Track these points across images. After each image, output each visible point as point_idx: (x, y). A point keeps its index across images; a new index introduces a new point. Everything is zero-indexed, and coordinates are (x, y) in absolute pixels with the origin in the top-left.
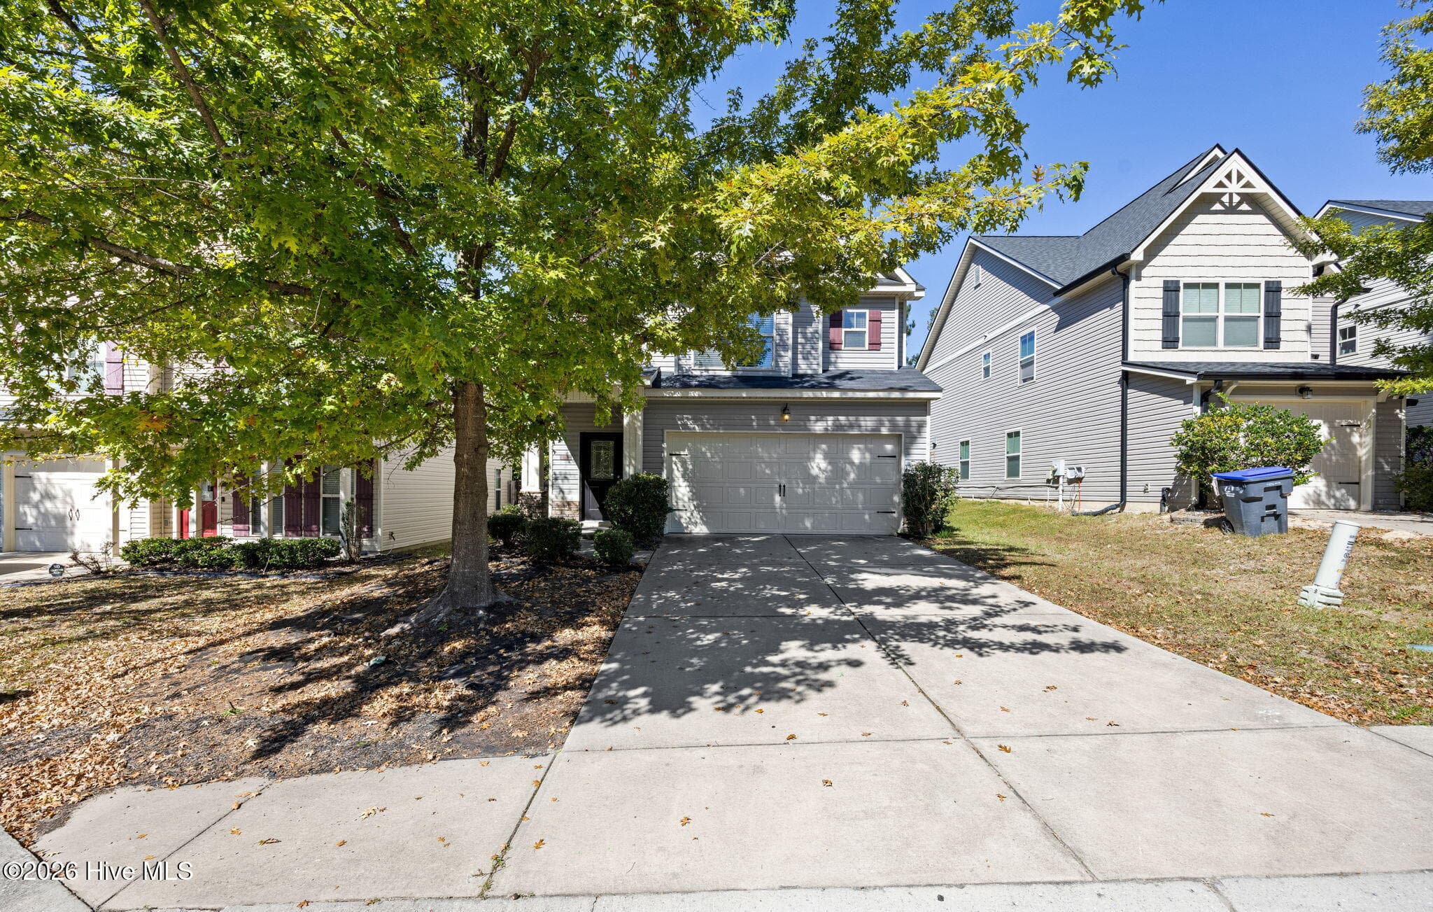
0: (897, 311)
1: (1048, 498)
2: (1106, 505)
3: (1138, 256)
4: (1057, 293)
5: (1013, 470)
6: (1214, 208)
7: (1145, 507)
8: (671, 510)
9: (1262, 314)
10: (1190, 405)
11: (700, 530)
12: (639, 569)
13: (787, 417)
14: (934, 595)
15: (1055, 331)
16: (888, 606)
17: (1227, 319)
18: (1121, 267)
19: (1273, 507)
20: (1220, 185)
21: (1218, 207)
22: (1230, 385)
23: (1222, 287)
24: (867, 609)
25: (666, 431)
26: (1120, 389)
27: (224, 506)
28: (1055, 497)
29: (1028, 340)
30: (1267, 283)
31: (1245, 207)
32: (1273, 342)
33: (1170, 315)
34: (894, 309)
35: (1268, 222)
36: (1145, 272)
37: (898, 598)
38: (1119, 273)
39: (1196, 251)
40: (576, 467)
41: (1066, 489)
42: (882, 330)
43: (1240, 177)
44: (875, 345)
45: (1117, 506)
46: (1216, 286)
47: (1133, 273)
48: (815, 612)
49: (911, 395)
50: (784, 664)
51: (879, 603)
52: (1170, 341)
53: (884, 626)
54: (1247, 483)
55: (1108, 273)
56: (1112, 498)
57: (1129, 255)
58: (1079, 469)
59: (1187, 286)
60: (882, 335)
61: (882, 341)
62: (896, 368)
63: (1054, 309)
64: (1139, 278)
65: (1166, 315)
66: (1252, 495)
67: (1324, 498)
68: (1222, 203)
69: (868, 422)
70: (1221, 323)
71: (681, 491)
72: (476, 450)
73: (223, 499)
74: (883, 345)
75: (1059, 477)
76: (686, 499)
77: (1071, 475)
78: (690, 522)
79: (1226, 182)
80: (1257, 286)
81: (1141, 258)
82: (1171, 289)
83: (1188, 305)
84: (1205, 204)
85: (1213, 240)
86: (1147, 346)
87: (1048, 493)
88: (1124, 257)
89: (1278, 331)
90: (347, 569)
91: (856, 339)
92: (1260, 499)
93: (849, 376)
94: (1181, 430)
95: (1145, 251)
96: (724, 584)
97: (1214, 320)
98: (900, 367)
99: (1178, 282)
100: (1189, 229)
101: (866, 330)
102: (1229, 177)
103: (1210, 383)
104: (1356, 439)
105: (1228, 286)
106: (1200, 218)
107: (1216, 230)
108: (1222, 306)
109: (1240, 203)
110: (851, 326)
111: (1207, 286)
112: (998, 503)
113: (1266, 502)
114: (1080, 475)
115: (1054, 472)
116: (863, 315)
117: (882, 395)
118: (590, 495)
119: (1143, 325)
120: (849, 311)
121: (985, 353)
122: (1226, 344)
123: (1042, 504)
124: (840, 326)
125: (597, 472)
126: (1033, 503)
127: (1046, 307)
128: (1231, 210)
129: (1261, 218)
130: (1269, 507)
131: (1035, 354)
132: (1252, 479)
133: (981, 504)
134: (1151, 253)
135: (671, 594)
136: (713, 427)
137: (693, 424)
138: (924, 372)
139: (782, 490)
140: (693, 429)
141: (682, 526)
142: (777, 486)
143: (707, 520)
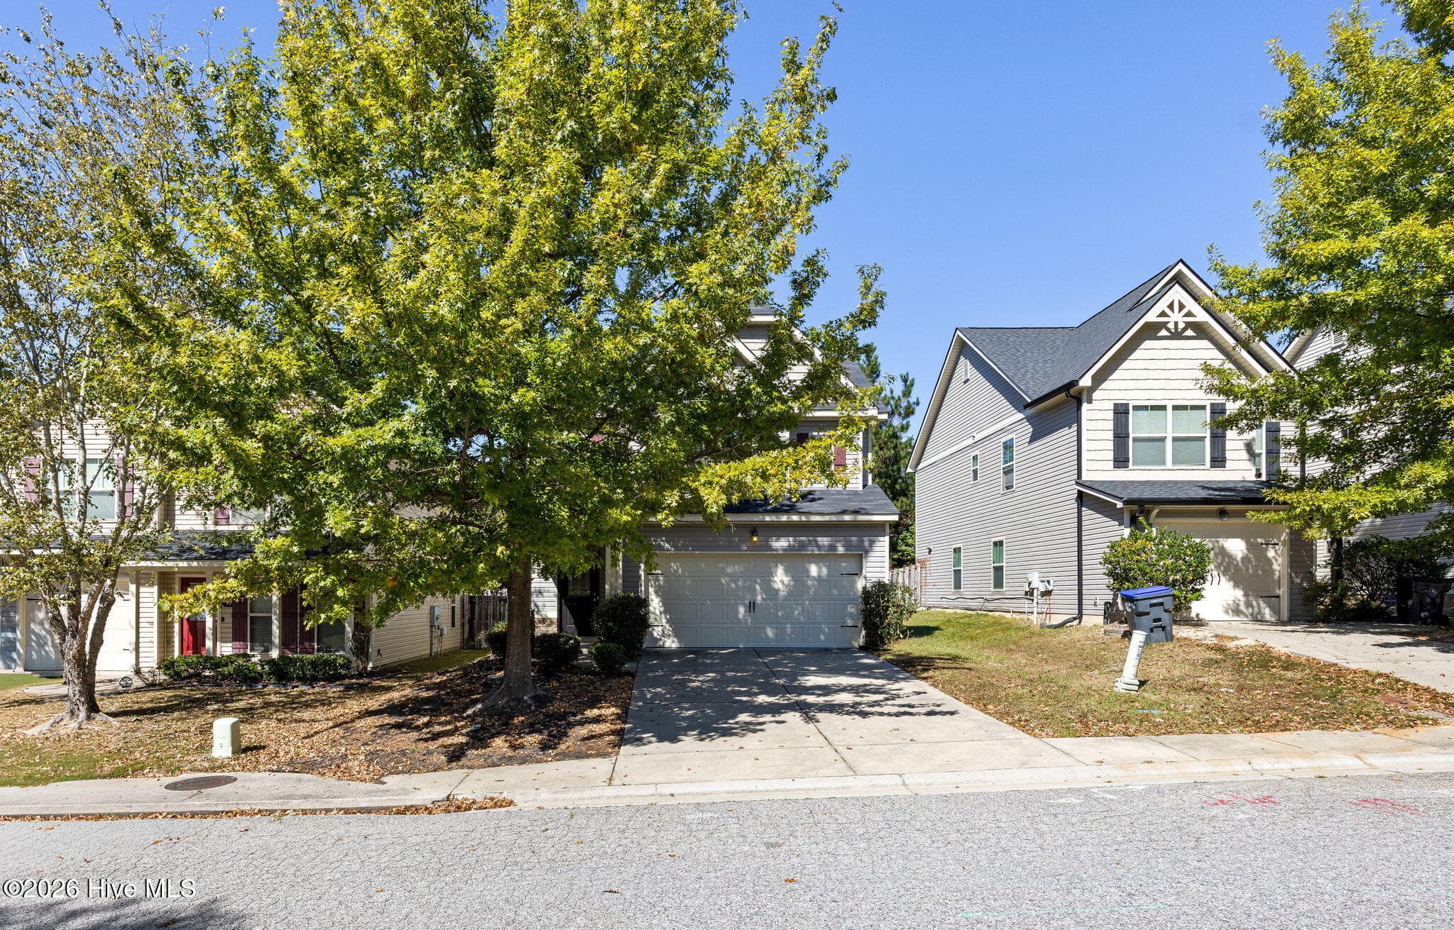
1: (1027, 610)
2: (1067, 617)
3: (1086, 382)
4: (1027, 406)
5: (998, 583)
6: (1159, 334)
7: (1094, 619)
8: (650, 626)
9: (1208, 434)
10: (1122, 527)
11: (671, 643)
12: (632, 675)
13: (755, 539)
14: (855, 690)
15: (1031, 442)
16: (819, 695)
17: (1175, 439)
18: (1072, 391)
19: (1159, 620)
20: (1163, 314)
21: (1164, 333)
22: (1154, 509)
23: (1169, 409)
24: (803, 697)
26: (1076, 505)
27: (224, 625)
28: (1030, 610)
29: (1008, 447)
30: (1212, 405)
31: (1190, 333)
32: (1219, 461)
33: (1121, 437)
35: (1213, 347)
36: (1096, 395)
37: (827, 690)
38: (1072, 397)
39: (1144, 374)
40: (553, 585)
41: (1040, 601)
42: (847, 452)
43: (1182, 307)
45: (1075, 619)
46: (1163, 408)
47: (1084, 397)
48: (762, 699)
50: (736, 723)
51: (813, 694)
52: (1121, 461)
53: (810, 706)
54: (1138, 600)
55: (1062, 396)
56: (1069, 612)
57: (1077, 381)
58: (1049, 582)
59: (1136, 408)
60: (847, 457)
61: (847, 462)
62: (861, 488)
63: (1029, 419)
64: (1090, 401)
65: (1117, 436)
66: (1141, 610)
67: (1242, 607)
68: (1168, 330)
69: (824, 541)
70: (1169, 444)
71: (655, 604)
73: (223, 619)
75: (1033, 589)
76: (658, 613)
77: (1042, 589)
78: (663, 634)
79: (1168, 311)
80: (1203, 407)
81: (1090, 384)
82: (1121, 412)
83: (1138, 426)
84: (1151, 331)
85: (1160, 364)
86: (1100, 465)
87: (1025, 605)
88: (1073, 383)
89: (1224, 450)
92: (1148, 614)
93: (811, 497)
94: (1108, 550)
95: (1093, 377)
96: (698, 684)
97: (1163, 440)
98: (864, 486)
99: (1127, 405)
100: (1138, 354)
102: (1171, 306)
103: (1135, 507)
104: (1271, 553)
105: (1175, 408)
106: (1148, 344)
107: (1164, 354)
108: (1169, 427)
109: (1185, 329)
111: (1154, 408)
112: (986, 615)
113: (1152, 616)
114: (1050, 588)
115: (1030, 584)
117: (834, 518)
118: (567, 613)
119: (1095, 445)
120: (814, 433)
121: (974, 454)
122: (1174, 463)
123: (1022, 616)
125: (573, 590)
126: (1014, 615)
127: (1021, 416)
128: (1177, 335)
129: (1205, 343)
130: (1155, 621)
131: (1014, 462)
132: (1139, 597)
133: (971, 616)
134: (1100, 379)
135: (659, 690)
136: (685, 547)
137: (667, 545)
138: (919, 468)
139: (752, 606)
140: (668, 550)
141: (657, 640)
142: (747, 602)
143: (677, 634)
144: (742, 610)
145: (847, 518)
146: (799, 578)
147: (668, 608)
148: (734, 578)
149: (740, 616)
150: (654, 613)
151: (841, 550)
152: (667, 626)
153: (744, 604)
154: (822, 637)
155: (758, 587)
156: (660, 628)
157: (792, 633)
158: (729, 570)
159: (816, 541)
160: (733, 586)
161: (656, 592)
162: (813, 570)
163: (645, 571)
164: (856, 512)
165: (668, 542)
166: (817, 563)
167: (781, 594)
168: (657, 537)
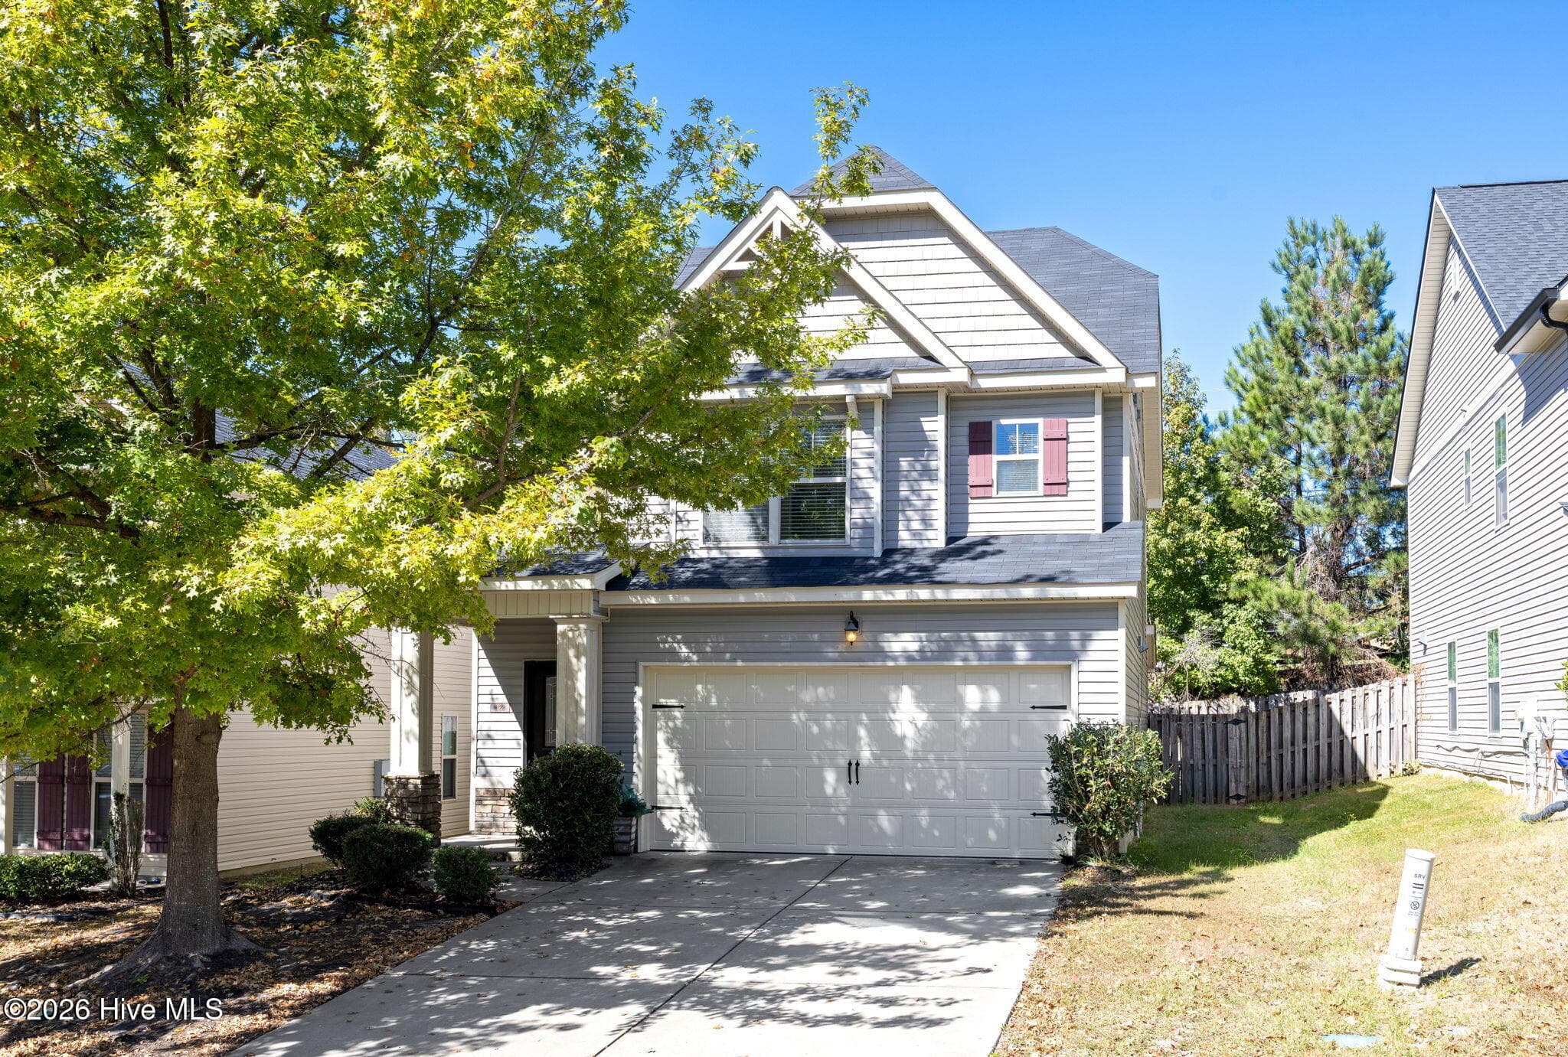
0: (1098, 419)
5: (1495, 720)
8: (655, 809)
11: (696, 841)
13: (852, 637)
25: (641, 665)
34: (1092, 414)
40: (517, 726)
42: (1071, 457)
44: (1058, 486)
49: (1054, 592)
60: (1071, 467)
61: (1071, 477)
62: (1099, 530)
69: (988, 638)
71: (667, 766)
72: (198, 738)
74: (1072, 486)
76: (672, 782)
78: (682, 824)
90: (110, 905)
91: (1019, 476)
98: (1104, 527)
101: (1039, 456)
110: (1007, 448)
116: (1034, 428)
117: (1000, 593)
120: (1004, 422)
124: (987, 450)
136: (718, 655)
137: (684, 650)
138: (1412, 475)
139: (853, 771)
140: (687, 659)
141: (673, 835)
142: (844, 763)
143: (707, 824)
144: (830, 776)
145: (1028, 592)
146: (944, 712)
147: (690, 771)
148: (815, 712)
149: (829, 791)
150: (664, 783)
151: (1022, 654)
152: (690, 808)
153: (836, 767)
154: (992, 835)
155: (862, 732)
156: (676, 813)
157: (932, 825)
158: (807, 696)
159: (974, 641)
160: (815, 729)
161: (668, 741)
162: (972, 696)
163: (643, 700)
164: (1049, 580)
165: (686, 643)
166: (980, 684)
167: (910, 744)
168: (668, 634)
